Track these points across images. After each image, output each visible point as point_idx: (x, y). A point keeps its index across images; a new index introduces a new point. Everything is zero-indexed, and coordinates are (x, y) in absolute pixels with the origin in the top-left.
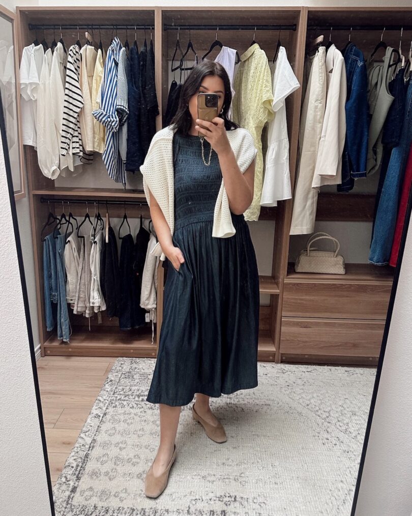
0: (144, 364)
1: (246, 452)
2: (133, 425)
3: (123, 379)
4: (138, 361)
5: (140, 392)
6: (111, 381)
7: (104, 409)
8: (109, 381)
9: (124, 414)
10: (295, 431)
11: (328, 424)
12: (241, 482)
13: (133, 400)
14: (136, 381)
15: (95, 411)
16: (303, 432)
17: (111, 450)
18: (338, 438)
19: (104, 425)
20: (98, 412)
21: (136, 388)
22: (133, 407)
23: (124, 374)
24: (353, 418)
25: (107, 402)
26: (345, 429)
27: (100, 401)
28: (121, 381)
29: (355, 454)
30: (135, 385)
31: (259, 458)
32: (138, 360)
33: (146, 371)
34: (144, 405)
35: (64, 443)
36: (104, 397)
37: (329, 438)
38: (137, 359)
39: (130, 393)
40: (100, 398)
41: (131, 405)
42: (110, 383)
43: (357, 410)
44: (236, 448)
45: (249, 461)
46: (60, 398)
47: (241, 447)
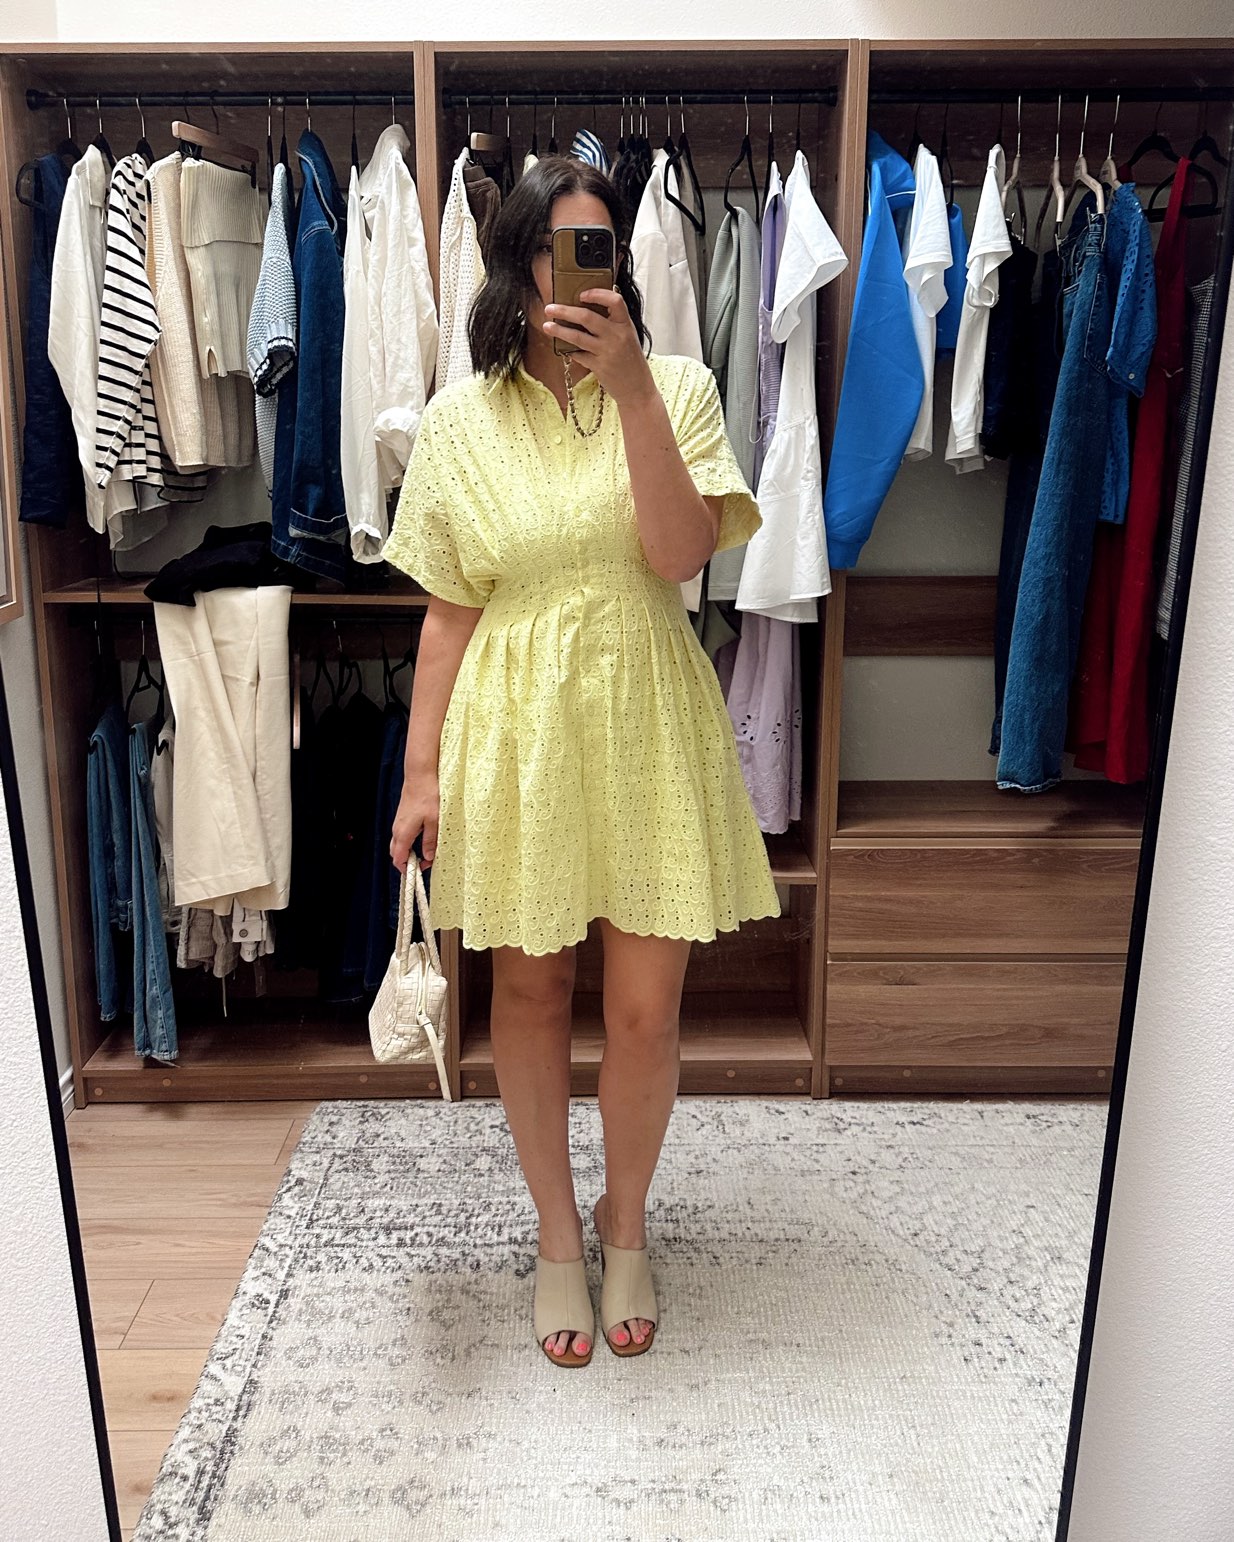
0: (403, 1121)
1: (728, 1399)
2: (371, 1328)
3: (337, 1176)
4: (383, 1112)
5: (392, 1214)
6: (300, 1182)
7: (281, 1275)
8: (292, 1183)
9: (346, 1291)
10: (878, 1324)
11: (980, 1295)
12: (715, 1502)
13: (371, 1244)
14: (381, 1179)
15: (251, 1286)
16: (902, 1323)
17: (307, 1414)
18: (1009, 1337)
19: (282, 1329)
20: (262, 1287)
21: (379, 1202)
22: (371, 1265)
23: (341, 1157)
24: (1053, 1269)
25: (291, 1253)
26: (1030, 1306)
27: (267, 1250)
28: (331, 1180)
29: (1062, 1388)
30: (376, 1194)
31: (770, 1419)
32: (383, 1107)
33: (410, 1144)
34: (404, 1260)
35: (155, 1398)
36: (280, 1239)
37: (984, 1341)
38: (382, 1104)
39: (361, 1220)
40: (267, 1242)
41: (364, 1262)
42: (296, 1189)
43: (1064, 1243)
44: (697, 1386)
45: (738, 1428)
46: (138, 1244)
47: (712, 1385)
